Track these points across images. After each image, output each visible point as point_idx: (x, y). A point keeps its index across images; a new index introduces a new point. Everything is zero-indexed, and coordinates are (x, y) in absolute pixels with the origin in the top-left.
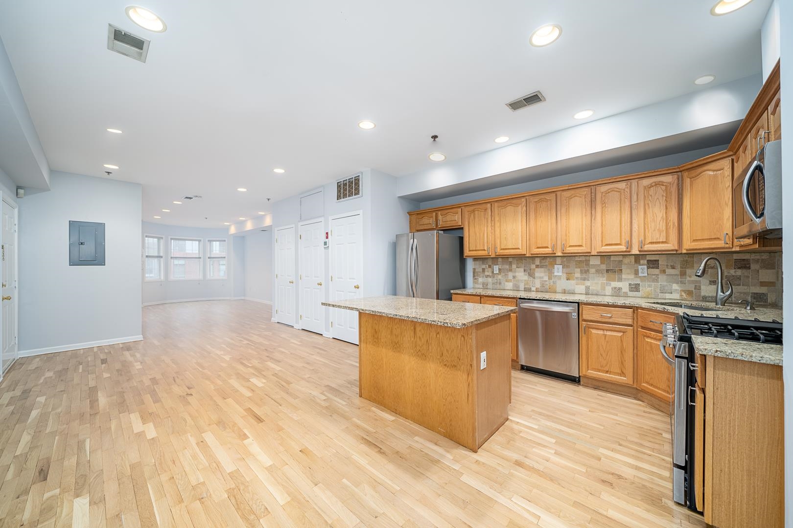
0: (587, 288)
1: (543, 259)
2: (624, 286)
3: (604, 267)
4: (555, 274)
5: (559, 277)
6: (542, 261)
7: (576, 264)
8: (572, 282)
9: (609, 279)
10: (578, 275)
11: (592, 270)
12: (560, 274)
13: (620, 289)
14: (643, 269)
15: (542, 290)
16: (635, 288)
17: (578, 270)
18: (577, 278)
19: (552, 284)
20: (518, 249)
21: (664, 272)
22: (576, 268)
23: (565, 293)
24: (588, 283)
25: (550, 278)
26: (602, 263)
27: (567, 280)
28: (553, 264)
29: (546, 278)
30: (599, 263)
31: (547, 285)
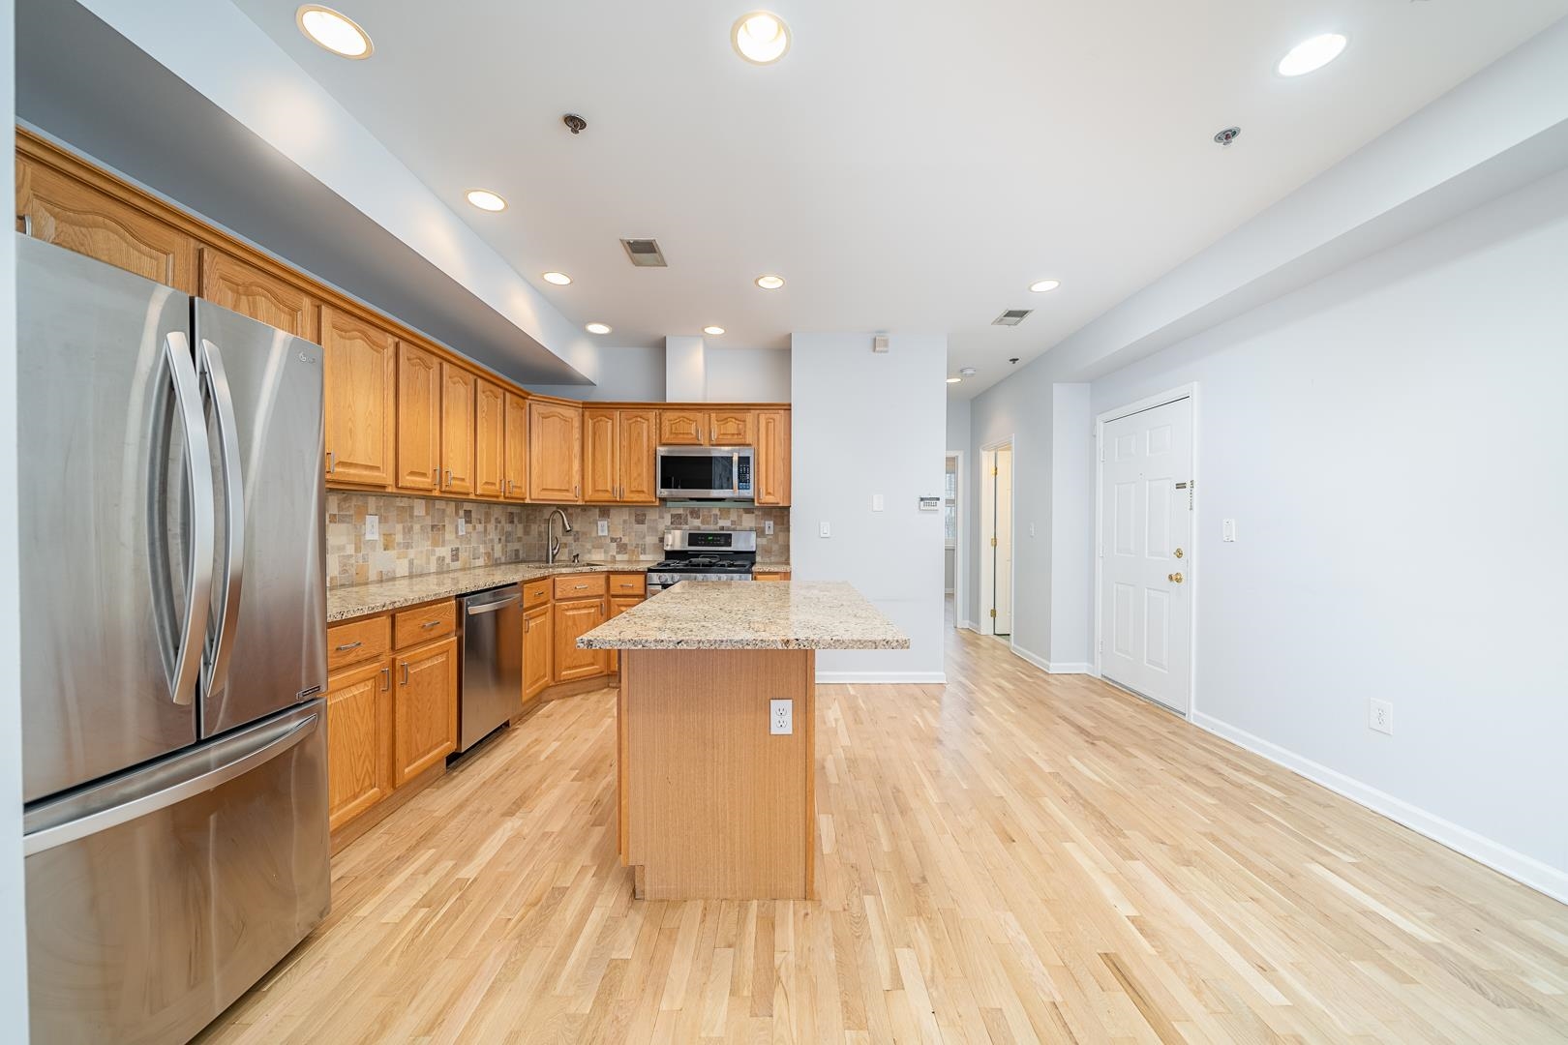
0: (411, 563)
1: (345, 500)
2: (445, 551)
3: (429, 521)
4: (368, 537)
5: (372, 543)
6: (343, 503)
7: (398, 515)
8: (392, 553)
9: (435, 544)
10: (399, 538)
11: (417, 527)
12: (376, 537)
13: (444, 558)
14: (461, 522)
15: (343, 582)
16: (455, 557)
17: (399, 527)
18: (399, 544)
19: (361, 561)
20: (378, 468)
21: (474, 528)
22: (398, 523)
23: (382, 581)
24: (412, 553)
25: (358, 549)
26: (427, 514)
27: (385, 550)
28: (362, 513)
29: (350, 550)
30: (423, 513)
31: (352, 565)
